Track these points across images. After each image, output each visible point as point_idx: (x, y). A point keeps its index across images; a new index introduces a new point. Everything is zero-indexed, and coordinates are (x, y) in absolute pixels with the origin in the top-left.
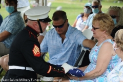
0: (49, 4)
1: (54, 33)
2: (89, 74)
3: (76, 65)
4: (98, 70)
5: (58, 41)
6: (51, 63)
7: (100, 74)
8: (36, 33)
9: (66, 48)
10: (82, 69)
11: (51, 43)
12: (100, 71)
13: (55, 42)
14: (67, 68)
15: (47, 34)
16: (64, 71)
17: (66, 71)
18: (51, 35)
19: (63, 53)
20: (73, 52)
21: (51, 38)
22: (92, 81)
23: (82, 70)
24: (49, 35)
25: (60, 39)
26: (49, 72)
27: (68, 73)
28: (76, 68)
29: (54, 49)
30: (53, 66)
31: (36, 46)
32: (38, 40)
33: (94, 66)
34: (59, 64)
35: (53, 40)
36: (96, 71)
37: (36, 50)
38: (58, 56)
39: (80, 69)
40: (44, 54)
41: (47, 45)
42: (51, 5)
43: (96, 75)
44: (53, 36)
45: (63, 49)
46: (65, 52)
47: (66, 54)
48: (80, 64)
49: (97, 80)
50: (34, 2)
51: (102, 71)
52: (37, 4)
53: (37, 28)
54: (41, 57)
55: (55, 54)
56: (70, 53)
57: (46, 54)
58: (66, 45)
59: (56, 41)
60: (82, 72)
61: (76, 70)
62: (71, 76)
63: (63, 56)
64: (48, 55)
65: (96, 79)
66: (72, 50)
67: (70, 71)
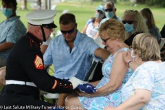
0: (53, 8)
1: (60, 41)
2: (102, 89)
3: (86, 80)
4: (112, 84)
5: (65, 51)
6: (57, 77)
7: (114, 88)
8: (38, 42)
9: (75, 59)
11: (57, 53)
12: (115, 85)
13: (61, 52)
14: (76, 82)
15: (52, 42)
16: (72, 86)
18: (56, 44)
19: (71, 65)
21: (57, 47)
22: (105, 98)
24: (54, 44)
25: (68, 48)
26: (54, 87)
27: (77, 89)
28: (86, 83)
29: (60, 60)
30: (59, 80)
31: (38, 57)
32: (41, 50)
33: (108, 80)
34: (66, 78)
35: (59, 49)
36: (109, 85)
37: (38, 62)
38: (66, 69)
39: (91, 83)
40: (48, 67)
41: (51, 56)
42: (56, 8)
43: (110, 90)
44: (59, 45)
45: (71, 61)
46: (74, 64)
47: (74, 67)
48: (91, 78)
49: (111, 96)
50: (36, 4)
52: (39, 6)
53: (39, 35)
54: (44, 70)
55: (62, 66)
56: (79, 64)
57: (51, 67)
58: (75, 55)
59: (63, 51)
60: (93, 87)
61: (85, 85)
62: (80, 92)
63: (72, 69)
64: (52, 67)
65: (110, 95)
66: (81, 61)
67: (79, 86)
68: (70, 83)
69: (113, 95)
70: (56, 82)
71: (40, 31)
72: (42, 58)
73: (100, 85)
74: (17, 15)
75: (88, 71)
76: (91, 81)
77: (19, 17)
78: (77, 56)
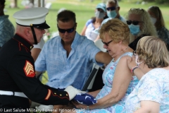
0: (48, 6)
1: (56, 44)
3: (85, 89)
4: (114, 94)
5: (61, 55)
7: (117, 99)
10: (92, 94)
11: (52, 57)
12: (117, 96)
13: (56, 57)
14: (72, 92)
15: (46, 45)
16: (68, 96)
17: (71, 96)
18: (51, 47)
20: (82, 70)
21: (52, 51)
22: (106, 110)
23: (93, 96)
24: (48, 47)
25: (65, 52)
26: (47, 98)
27: (74, 100)
28: (84, 92)
29: (55, 66)
30: (53, 90)
31: (28, 63)
33: (109, 89)
34: (61, 87)
35: (54, 53)
36: (111, 96)
37: (28, 69)
38: (61, 76)
39: (90, 93)
41: (45, 61)
42: (51, 6)
43: (112, 101)
44: (54, 48)
45: (68, 67)
46: (71, 70)
47: (72, 73)
48: (90, 87)
49: (114, 108)
50: (28, 2)
51: (120, 96)
52: (31, 4)
56: (78, 71)
57: (44, 74)
58: (72, 60)
59: (59, 55)
60: (93, 98)
61: (84, 95)
62: (78, 104)
63: (69, 76)
64: (46, 74)
65: (112, 107)
66: (80, 66)
67: (77, 96)
68: (66, 93)
69: (115, 106)
70: (50, 91)
71: (31, 32)
72: (33, 64)
73: (101, 96)
74: (6, 14)
75: (87, 79)
76: (90, 91)
77: (7, 16)
78: (74, 61)
